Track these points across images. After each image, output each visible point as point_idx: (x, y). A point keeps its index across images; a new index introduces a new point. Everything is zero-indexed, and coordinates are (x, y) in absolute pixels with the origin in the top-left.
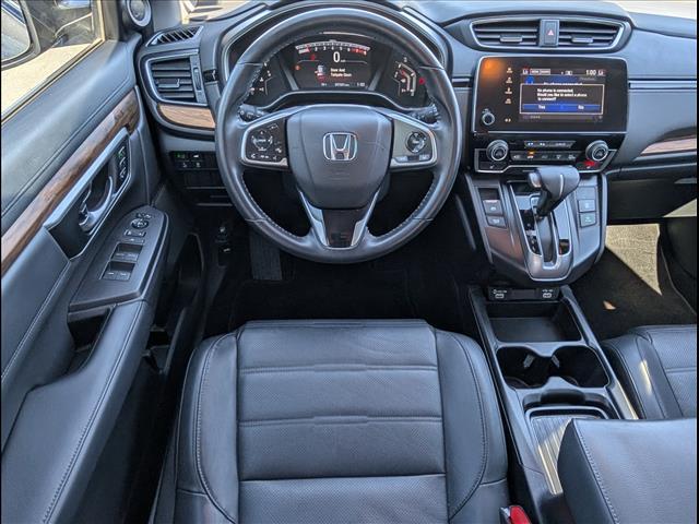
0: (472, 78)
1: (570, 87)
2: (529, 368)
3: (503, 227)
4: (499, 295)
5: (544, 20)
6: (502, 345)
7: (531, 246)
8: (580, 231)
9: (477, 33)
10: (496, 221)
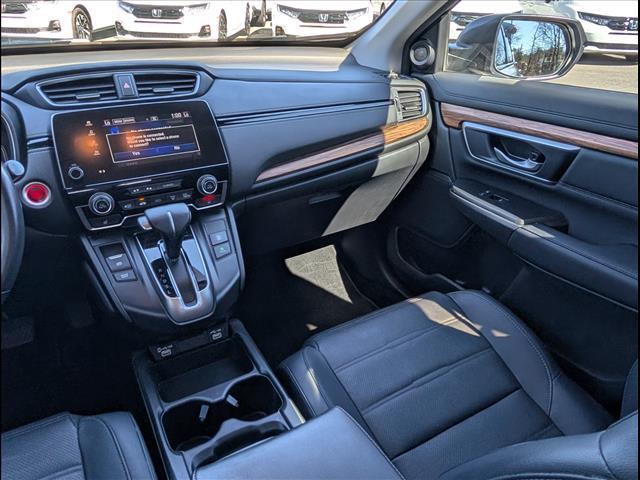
0: (50, 137)
1: (160, 131)
2: (206, 420)
3: (134, 280)
4: (166, 352)
5: (116, 75)
6: (168, 407)
7: (165, 290)
8: (216, 263)
9: (48, 94)
10: (124, 276)
